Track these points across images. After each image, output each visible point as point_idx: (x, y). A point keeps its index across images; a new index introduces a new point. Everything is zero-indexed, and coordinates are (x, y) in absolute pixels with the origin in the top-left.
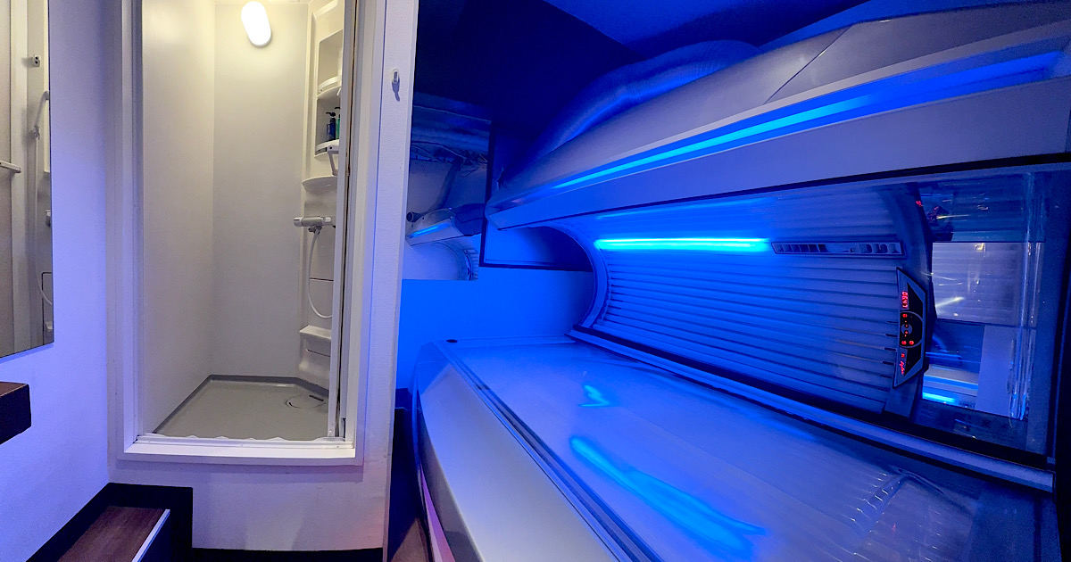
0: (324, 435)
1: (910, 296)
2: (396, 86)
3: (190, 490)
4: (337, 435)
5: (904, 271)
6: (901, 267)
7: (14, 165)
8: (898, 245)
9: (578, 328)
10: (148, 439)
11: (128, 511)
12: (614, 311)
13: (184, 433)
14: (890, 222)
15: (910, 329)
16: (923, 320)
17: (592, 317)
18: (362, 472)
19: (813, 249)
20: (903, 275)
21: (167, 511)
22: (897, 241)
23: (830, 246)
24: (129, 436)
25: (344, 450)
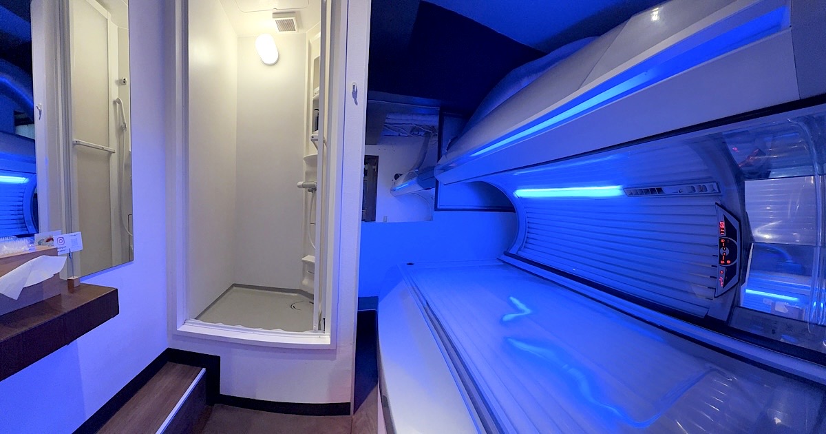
0: (311, 329)
1: (726, 225)
2: (355, 94)
3: (218, 358)
4: (319, 329)
5: (722, 207)
6: (719, 203)
7: (111, 148)
8: (715, 184)
9: (507, 254)
10: (192, 323)
11: (179, 366)
12: (531, 241)
13: (214, 321)
14: (706, 168)
15: (727, 251)
16: (737, 243)
17: (517, 246)
18: (336, 354)
19: (653, 191)
20: (720, 209)
21: (204, 369)
22: (714, 182)
23: (664, 189)
24: (180, 320)
25: (325, 339)
